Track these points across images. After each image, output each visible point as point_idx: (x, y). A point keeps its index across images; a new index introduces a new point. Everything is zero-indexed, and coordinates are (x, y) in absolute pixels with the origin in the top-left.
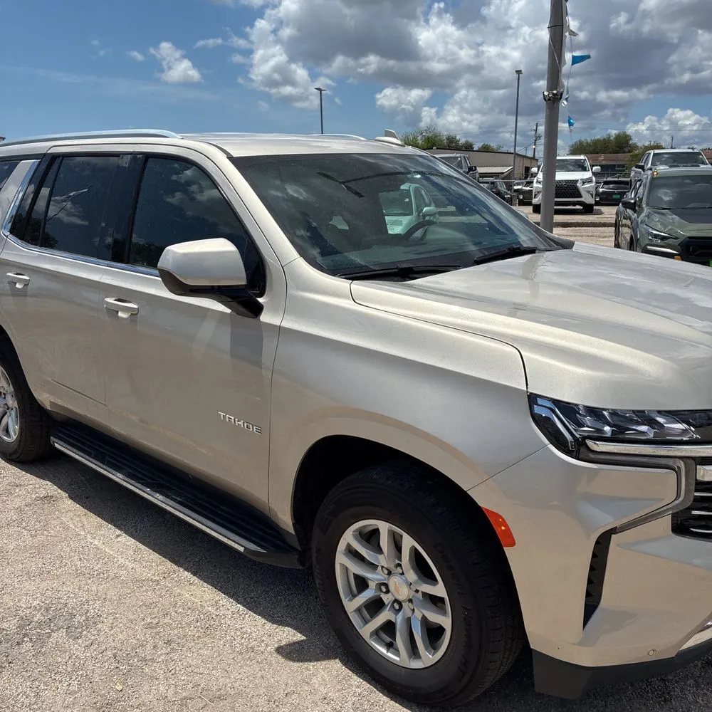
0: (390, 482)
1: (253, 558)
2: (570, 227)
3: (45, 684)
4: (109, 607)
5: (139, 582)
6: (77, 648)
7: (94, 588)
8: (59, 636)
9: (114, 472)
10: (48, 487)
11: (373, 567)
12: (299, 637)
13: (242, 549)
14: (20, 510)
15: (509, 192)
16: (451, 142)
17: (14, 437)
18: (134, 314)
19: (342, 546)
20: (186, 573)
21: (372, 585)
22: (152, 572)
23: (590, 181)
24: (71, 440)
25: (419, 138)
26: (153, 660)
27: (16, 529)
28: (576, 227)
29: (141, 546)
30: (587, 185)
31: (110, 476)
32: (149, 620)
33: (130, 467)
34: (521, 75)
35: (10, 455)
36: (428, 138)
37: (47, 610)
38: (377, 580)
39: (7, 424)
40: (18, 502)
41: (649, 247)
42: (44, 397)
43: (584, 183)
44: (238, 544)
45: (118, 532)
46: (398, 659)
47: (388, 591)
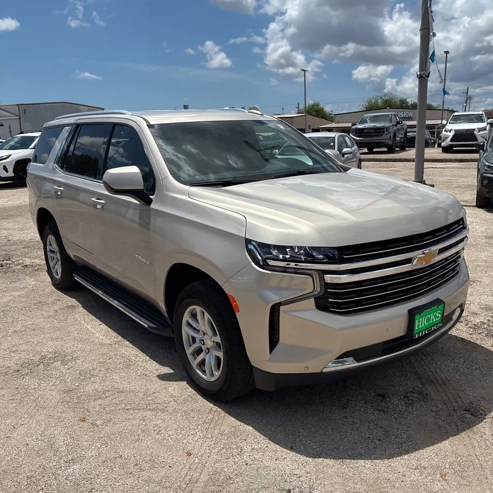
0: (199, 286)
1: (152, 331)
2: (465, 162)
3: (44, 381)
4: (85, 354)
5: (102, 345)
6: (63, 369)
7: (80, 346)
8: (58, 364)
9: (97, 290)
10: (74, 302)
11: (198, 331)
12: (171, 371)
13: (146, 326)
14: (56, 311)
15: (433, 138)
16: (403, 103)
17: (60, 275)
18: (103, 206)
19: (184, 321)
20: (127, 342)
21: (197, 341)
22: (111, 341)
23: (484, 129)
24: (82, 275)
25: (380, 101)
26: (96, 376)
27: (52, 319)
28: (469, 162)
29: (109, 329)
30: (482, 132)
31: (96, 292)
32: (101, 360)
33: (106, 288)
34: (448, 55)
35: (58, 285)
36: (386, 101)
37: (55, 353)
38: (199, 338)
39: (57, 269)
40: (56, 308)
41: (485, 174)
42: (71, 253)
43: (479, 131)
44: (145, 324)
45: (101, 323)
46: (205, 377)
47: (204, 344)
